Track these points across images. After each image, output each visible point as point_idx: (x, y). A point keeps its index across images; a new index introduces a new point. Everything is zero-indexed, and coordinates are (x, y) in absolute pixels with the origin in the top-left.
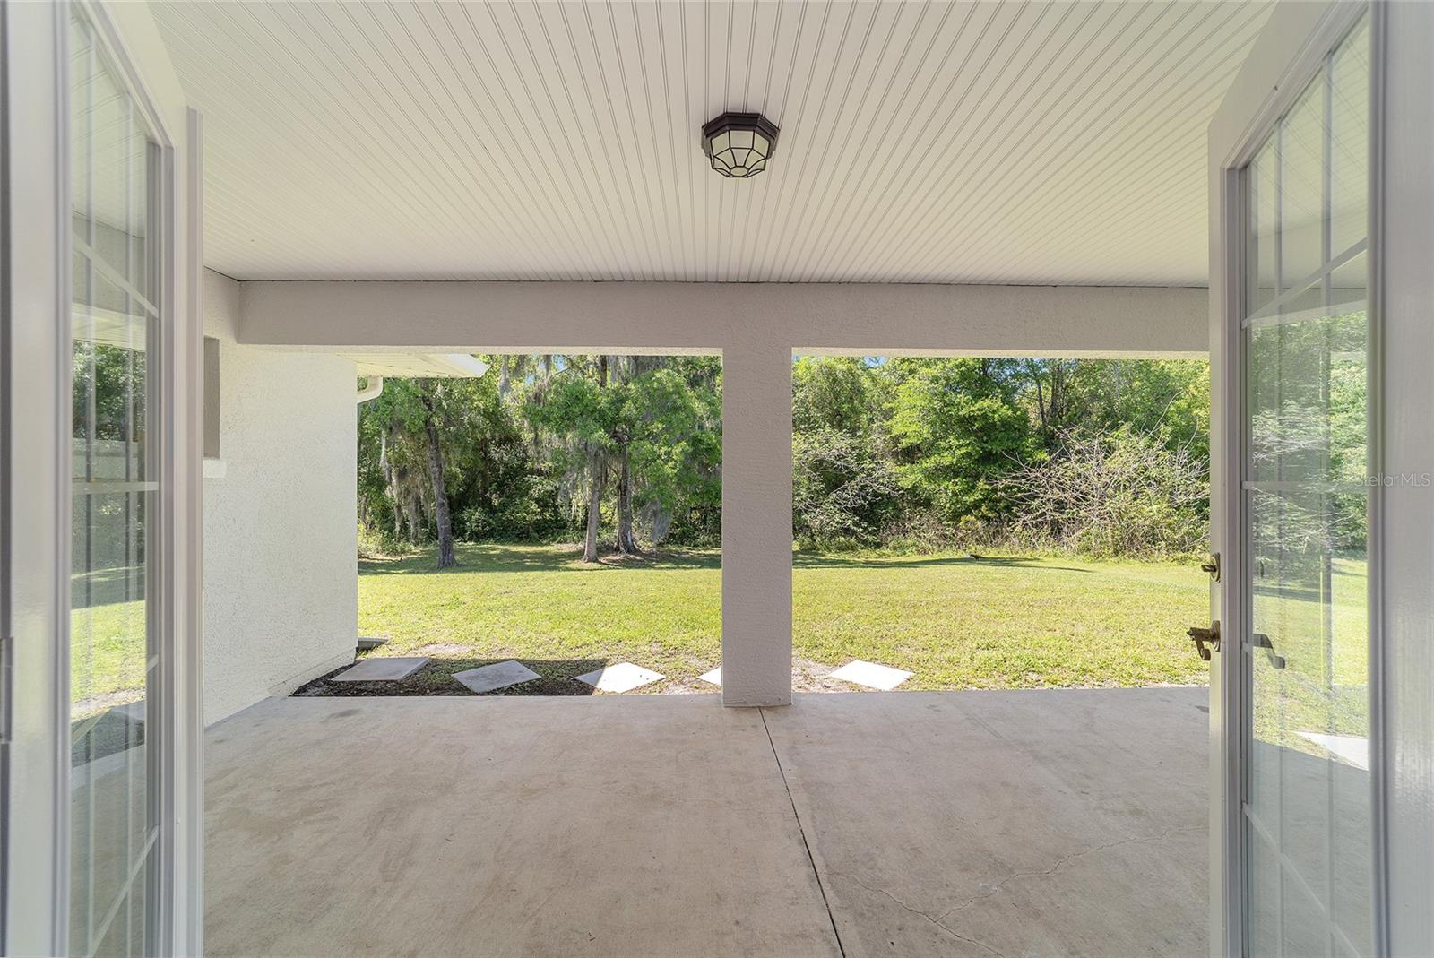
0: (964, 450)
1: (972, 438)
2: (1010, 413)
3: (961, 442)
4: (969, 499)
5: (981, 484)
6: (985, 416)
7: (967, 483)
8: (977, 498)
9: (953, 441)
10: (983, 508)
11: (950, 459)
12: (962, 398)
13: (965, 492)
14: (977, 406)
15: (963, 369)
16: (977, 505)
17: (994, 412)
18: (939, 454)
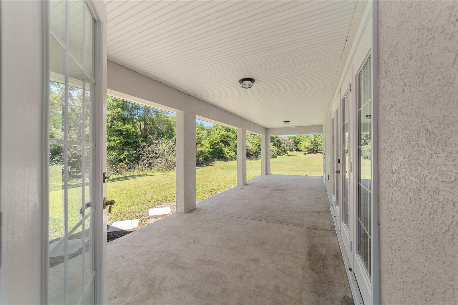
0: (119, 141)
1: (122, 137)
2: (135, 130)
3: (118, 138)
4: (121, 157)
5: (126, 152)
6: (127, 131)
7: (120, 152)
8: (124, 157)
9: (115, 137)
10: (127, 160)
11: (114, 144)
12: (120, 123)
13: (120, 155)
14: (125, 127)
15: (120, 114)
16: (124, 159)
17: (130, 129)
18: (109, 142)
